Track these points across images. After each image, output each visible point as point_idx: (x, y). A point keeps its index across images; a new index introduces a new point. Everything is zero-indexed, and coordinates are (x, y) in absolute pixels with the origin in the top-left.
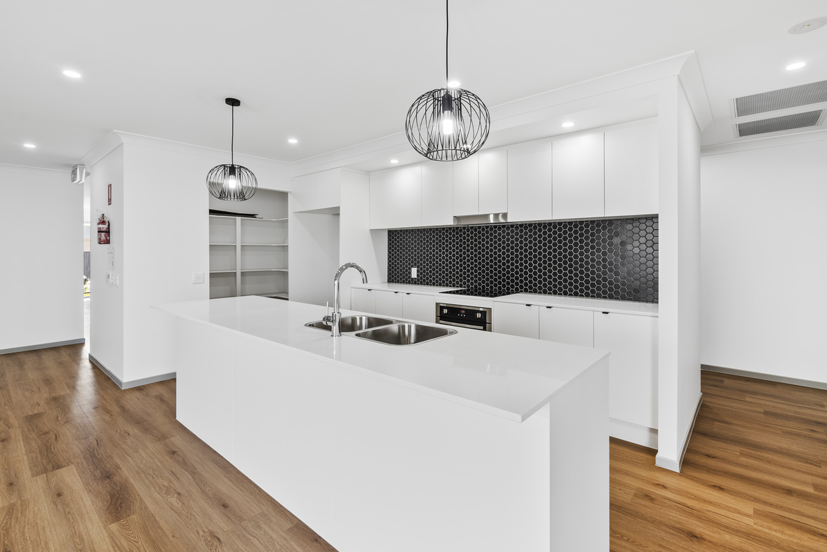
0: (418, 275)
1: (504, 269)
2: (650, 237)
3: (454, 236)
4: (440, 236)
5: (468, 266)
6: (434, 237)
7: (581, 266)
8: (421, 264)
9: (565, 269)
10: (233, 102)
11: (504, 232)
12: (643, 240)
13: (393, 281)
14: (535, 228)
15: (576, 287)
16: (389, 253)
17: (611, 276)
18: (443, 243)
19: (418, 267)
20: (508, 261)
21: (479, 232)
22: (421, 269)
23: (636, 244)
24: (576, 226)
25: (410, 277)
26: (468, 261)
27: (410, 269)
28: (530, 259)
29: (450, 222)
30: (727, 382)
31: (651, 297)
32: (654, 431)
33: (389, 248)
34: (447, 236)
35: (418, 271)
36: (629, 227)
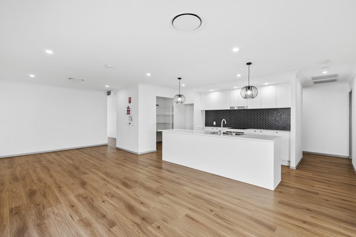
0: (216, 124)
1: (245, 122)
2: (288, 113)
3: (228, 112)
4: (224, 112)
5: (233, 121)
6: (221, 112)
7: (269, 121)
8: (217, 121)
9: (264, 122)
10: (180, 79)
11: (245, 111)
12: (286, 114)
13: (207, 126)
14: (255, 110)
15: (267, 127)
16: (206, 117)
17: (277, 124)
18: (225, 114)
19: (216, 121)
20: (246, 120)
21: (237, 111)
22: (217, 122)
23: (284, 115)
24: (267, 110)
25: (213, 125)
26: (233, 120)
27: (213, 122)
28: (253, 119)
29: (229, 109)
30: (311, 155)
31: (288, 130)
32: (289, 162)
33: (206, 116)
34: (226, 112)
35: (216, 123)
36: (282, 110)
